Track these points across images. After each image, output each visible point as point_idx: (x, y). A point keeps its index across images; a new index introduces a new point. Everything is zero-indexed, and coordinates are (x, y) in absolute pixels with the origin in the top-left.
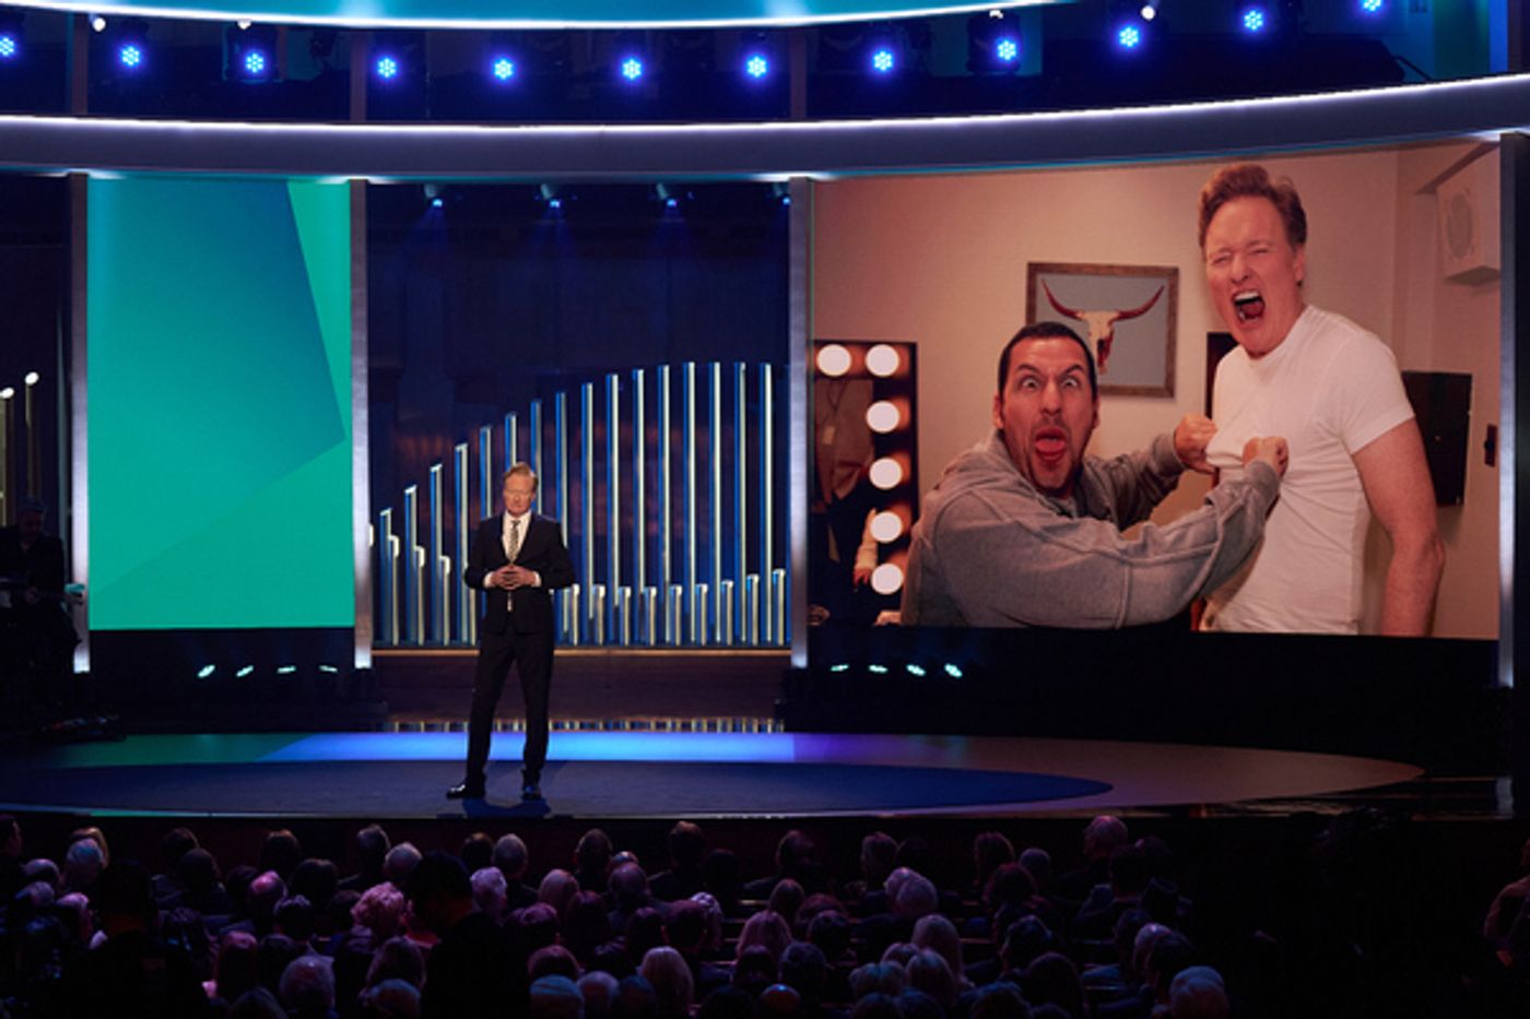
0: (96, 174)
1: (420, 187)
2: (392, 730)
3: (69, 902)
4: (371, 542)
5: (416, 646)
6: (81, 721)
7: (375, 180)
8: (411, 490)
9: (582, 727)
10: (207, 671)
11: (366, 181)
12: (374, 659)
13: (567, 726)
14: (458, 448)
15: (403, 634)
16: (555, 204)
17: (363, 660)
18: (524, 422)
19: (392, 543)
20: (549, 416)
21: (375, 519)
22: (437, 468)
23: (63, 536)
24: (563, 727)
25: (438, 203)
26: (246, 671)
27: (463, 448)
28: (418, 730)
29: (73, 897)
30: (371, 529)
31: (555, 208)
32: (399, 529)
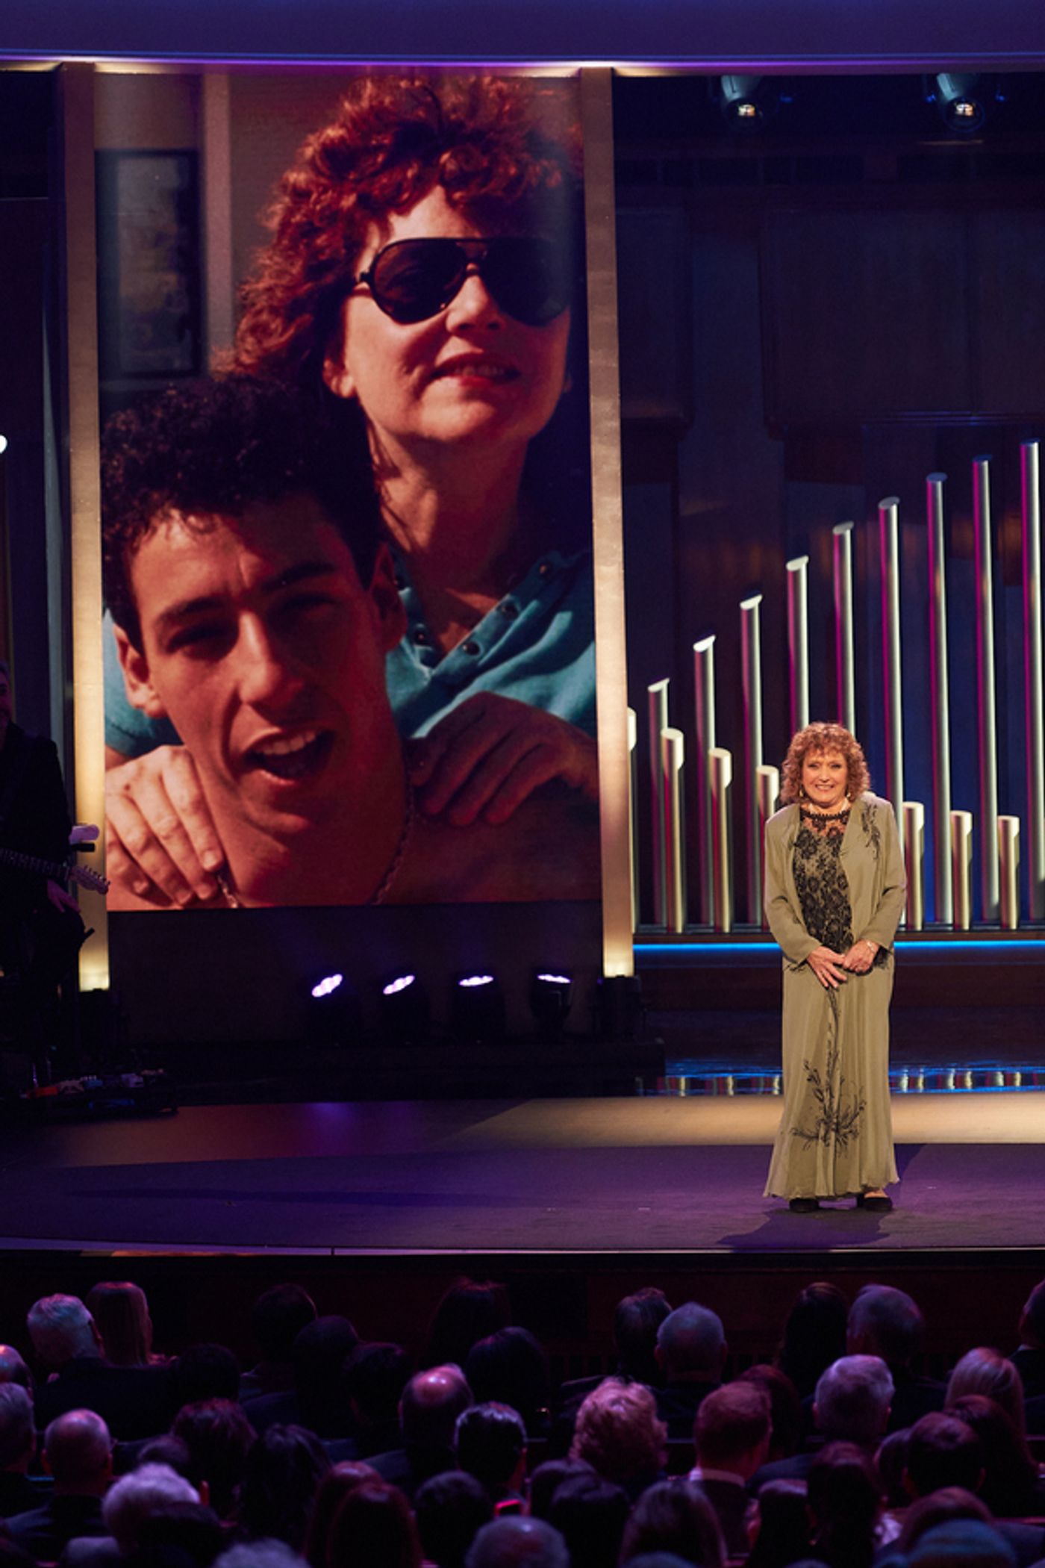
0: (109, 65)
1: (713, 82)
2: (674, 1092)
3: (70, 1426)
4: (632, 742)
5: (718, 935)
6: (93, 1080)
7: (628, 69)
8: (705, 645)
9: (1027, 1081)
10: (328, 986)
11: (612, 70)
12: (639, 959)
13: (1000, 1080)
14: (791, 566)
15: (694, 913)
16: (965, 109)
17: (617, 963)
18: (914, 515)
19: (670, 743)
20: (960, 503)
21: (638, 698)
22: (752, 604)
23: (57, 736)
24: (992, 1083)
25: (745, 110)
26: (400, 984)
27: (799, 565)
28: (722, 1091)
29: (77, 1418)
30: (632, 717)
31: (964, 116)
32: (684, 716)
